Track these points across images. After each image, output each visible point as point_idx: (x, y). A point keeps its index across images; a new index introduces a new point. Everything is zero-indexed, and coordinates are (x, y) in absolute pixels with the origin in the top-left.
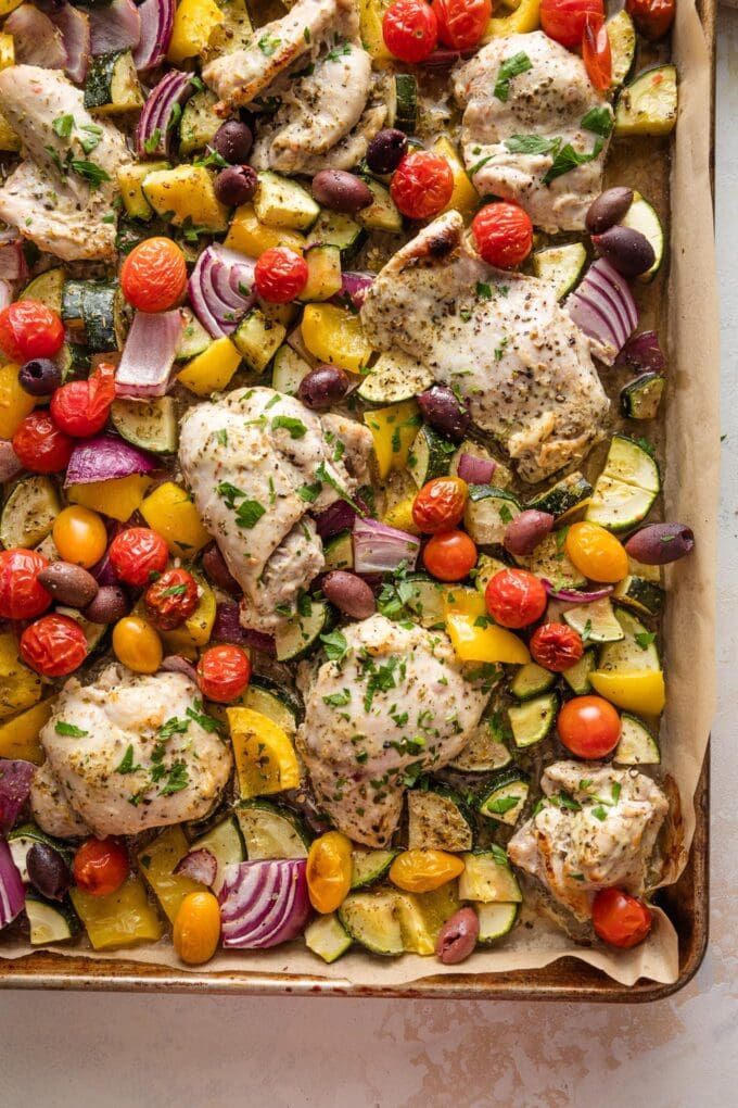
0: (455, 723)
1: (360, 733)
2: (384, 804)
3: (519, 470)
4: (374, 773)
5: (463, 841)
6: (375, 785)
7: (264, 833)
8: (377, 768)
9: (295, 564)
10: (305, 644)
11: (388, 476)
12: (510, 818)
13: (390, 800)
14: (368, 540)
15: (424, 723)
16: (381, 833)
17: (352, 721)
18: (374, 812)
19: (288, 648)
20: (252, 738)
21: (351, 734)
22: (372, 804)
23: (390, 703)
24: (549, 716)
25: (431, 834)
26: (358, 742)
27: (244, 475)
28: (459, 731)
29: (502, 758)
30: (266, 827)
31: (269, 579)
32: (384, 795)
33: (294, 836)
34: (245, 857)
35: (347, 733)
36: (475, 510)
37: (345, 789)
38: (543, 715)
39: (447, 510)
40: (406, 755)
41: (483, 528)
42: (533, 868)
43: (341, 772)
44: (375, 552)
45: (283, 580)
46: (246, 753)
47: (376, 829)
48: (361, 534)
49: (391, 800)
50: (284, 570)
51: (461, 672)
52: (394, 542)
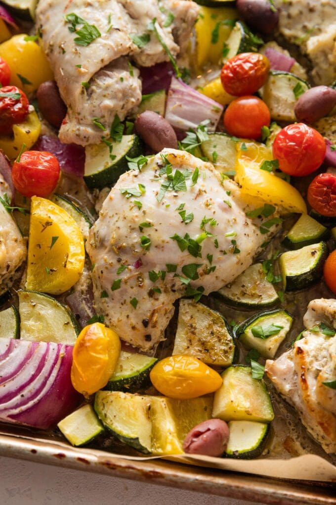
0: (234, 242)
1: (148, 220)
2: (157, 299)
3: (314, 73)
4: (154, 265)
5: (225, 352)
6: (153, 277)
7: (39, 318)
8: (158, 259)
9: (118, 86)
10: (111, 163)
11: (203, 64)
12: (271, 344)
13: (162, 298)
14: (180, 96)
15: (207, 227)
16: (150, 330)
17: (144, 208)
18: (147, 305)
19: (95, 166)
20: (49, 228)
21: (140, 221)
22: (146, 296)
23: (180, 202)
24: (318, 255)
25: (195, 343)
26: (145, 229)
27: (89, 9)
28: (236, 251)
29: (270, 296)
30: (42, 312)
31: (93, 91)
32: (159, 291)
33: (68, 323)
34: (18, 336)
35: (136, 220)
36: (274, 83)
37: (124, 276)
38: (313, 253)
39: (251, 68)
40: (186, 253)
41: (278, 100)
42: (287, 387)
43: (124, 258)
44: (185, 108)
45: (105, 96)
46: (39, 246)
47: (145, 323)
48: (174, 91)
49: (164, 300)
50: (107, 88)
51: (244, 210)
52: (201, 103)
